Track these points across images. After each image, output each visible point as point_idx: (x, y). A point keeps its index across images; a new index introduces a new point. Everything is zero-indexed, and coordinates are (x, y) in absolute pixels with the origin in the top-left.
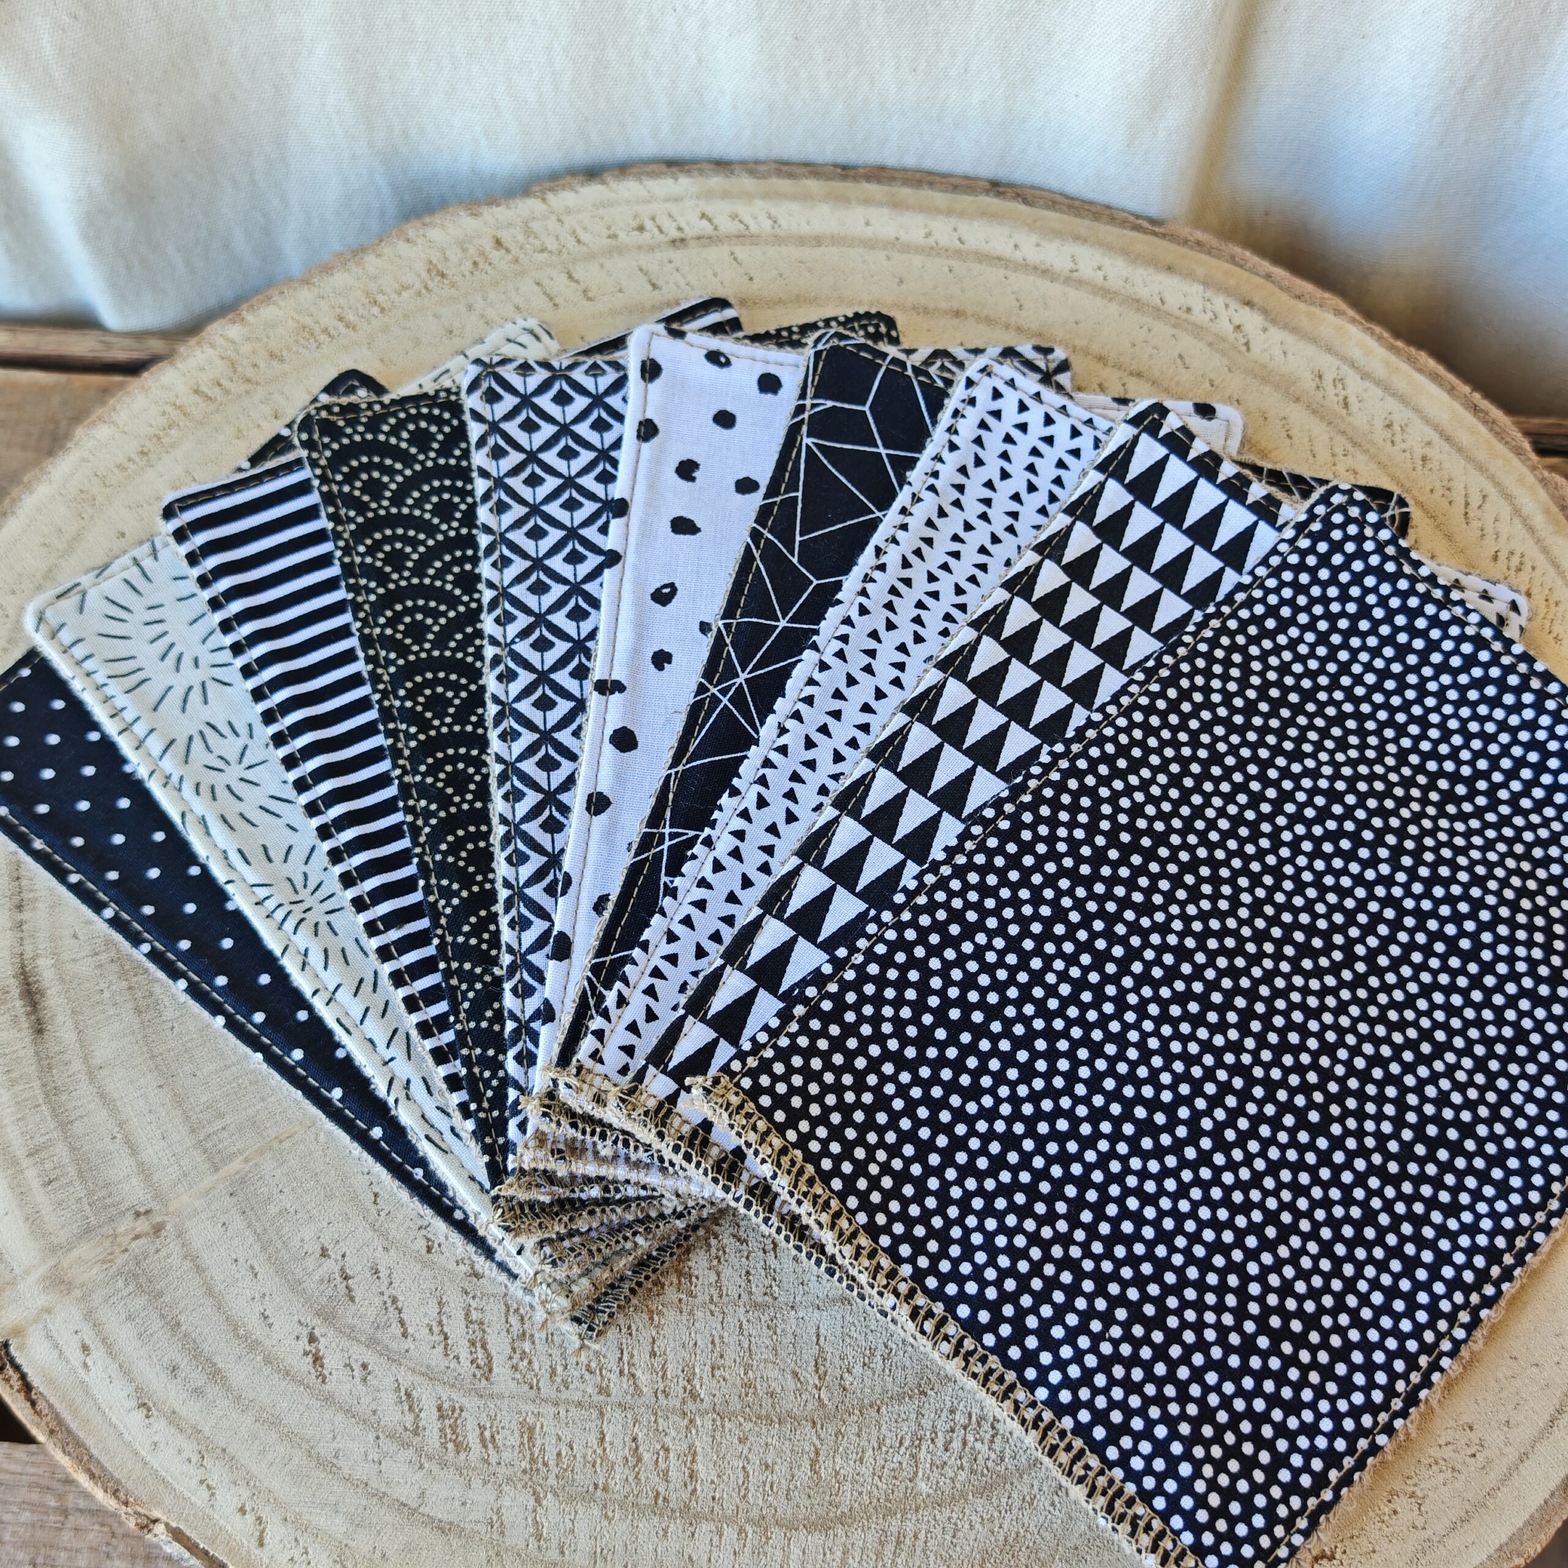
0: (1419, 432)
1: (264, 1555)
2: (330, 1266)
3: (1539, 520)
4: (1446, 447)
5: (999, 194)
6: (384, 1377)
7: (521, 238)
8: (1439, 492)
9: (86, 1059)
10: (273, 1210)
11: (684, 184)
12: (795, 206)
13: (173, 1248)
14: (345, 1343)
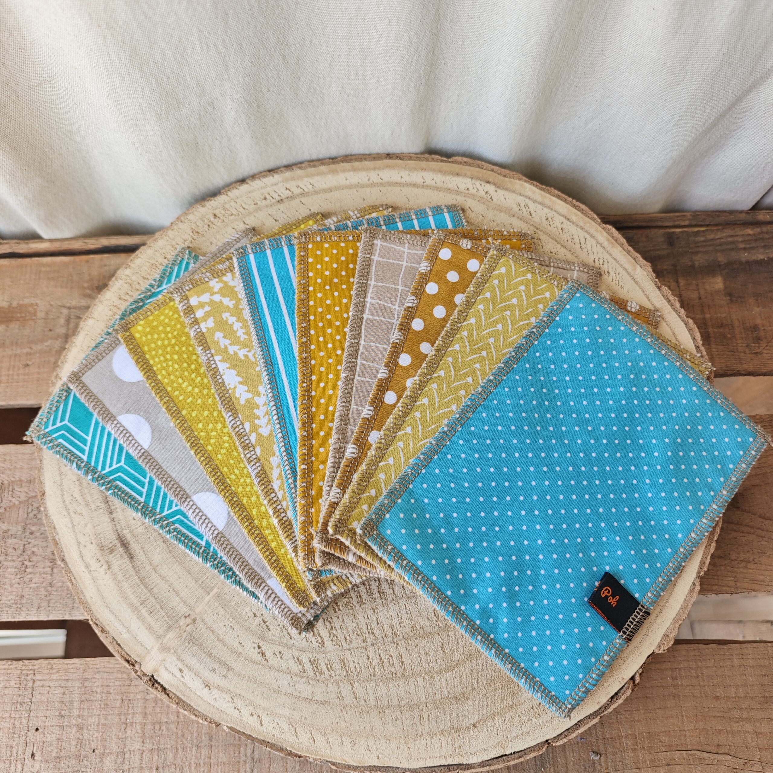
0: (558, 219)
1: (263, 728)
2: (258, 619)
3: (606, 244)
4: (568, 223)
5: (391, 158)
6: (288, 654)
7: (223, 212)
8: (570, 240)
9: (151, 565)
10: (233, 604)
11: (276, 178)
12: (319, 178)
13: (202, 626)
14: (271, 646)
